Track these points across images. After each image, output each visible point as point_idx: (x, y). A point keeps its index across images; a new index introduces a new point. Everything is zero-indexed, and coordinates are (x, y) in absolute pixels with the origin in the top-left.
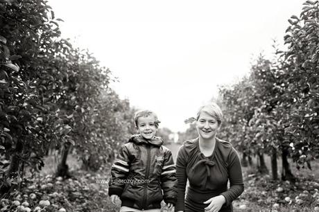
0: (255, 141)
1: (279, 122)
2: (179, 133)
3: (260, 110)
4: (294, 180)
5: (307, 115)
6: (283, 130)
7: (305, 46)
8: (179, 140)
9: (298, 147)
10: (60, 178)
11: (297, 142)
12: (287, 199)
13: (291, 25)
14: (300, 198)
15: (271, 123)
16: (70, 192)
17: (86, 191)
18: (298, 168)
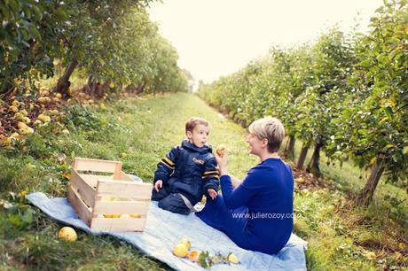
0: (294, 121)
1: (328, 109)
2: (201, 82)
3: (312, 88)
4: (318, 175)
5: (360, 112)
6: (329, 120)
7: (389, 36)
8: (199, 90)
9: (338, 141)
10: (59, 95)
11: (339, 137)
12: (305, 190)
13: (384, 5)
14: (318, 193)
15: (320, 107)
16: (75, 115)
17: (93, 119)
18: (328, 164)
